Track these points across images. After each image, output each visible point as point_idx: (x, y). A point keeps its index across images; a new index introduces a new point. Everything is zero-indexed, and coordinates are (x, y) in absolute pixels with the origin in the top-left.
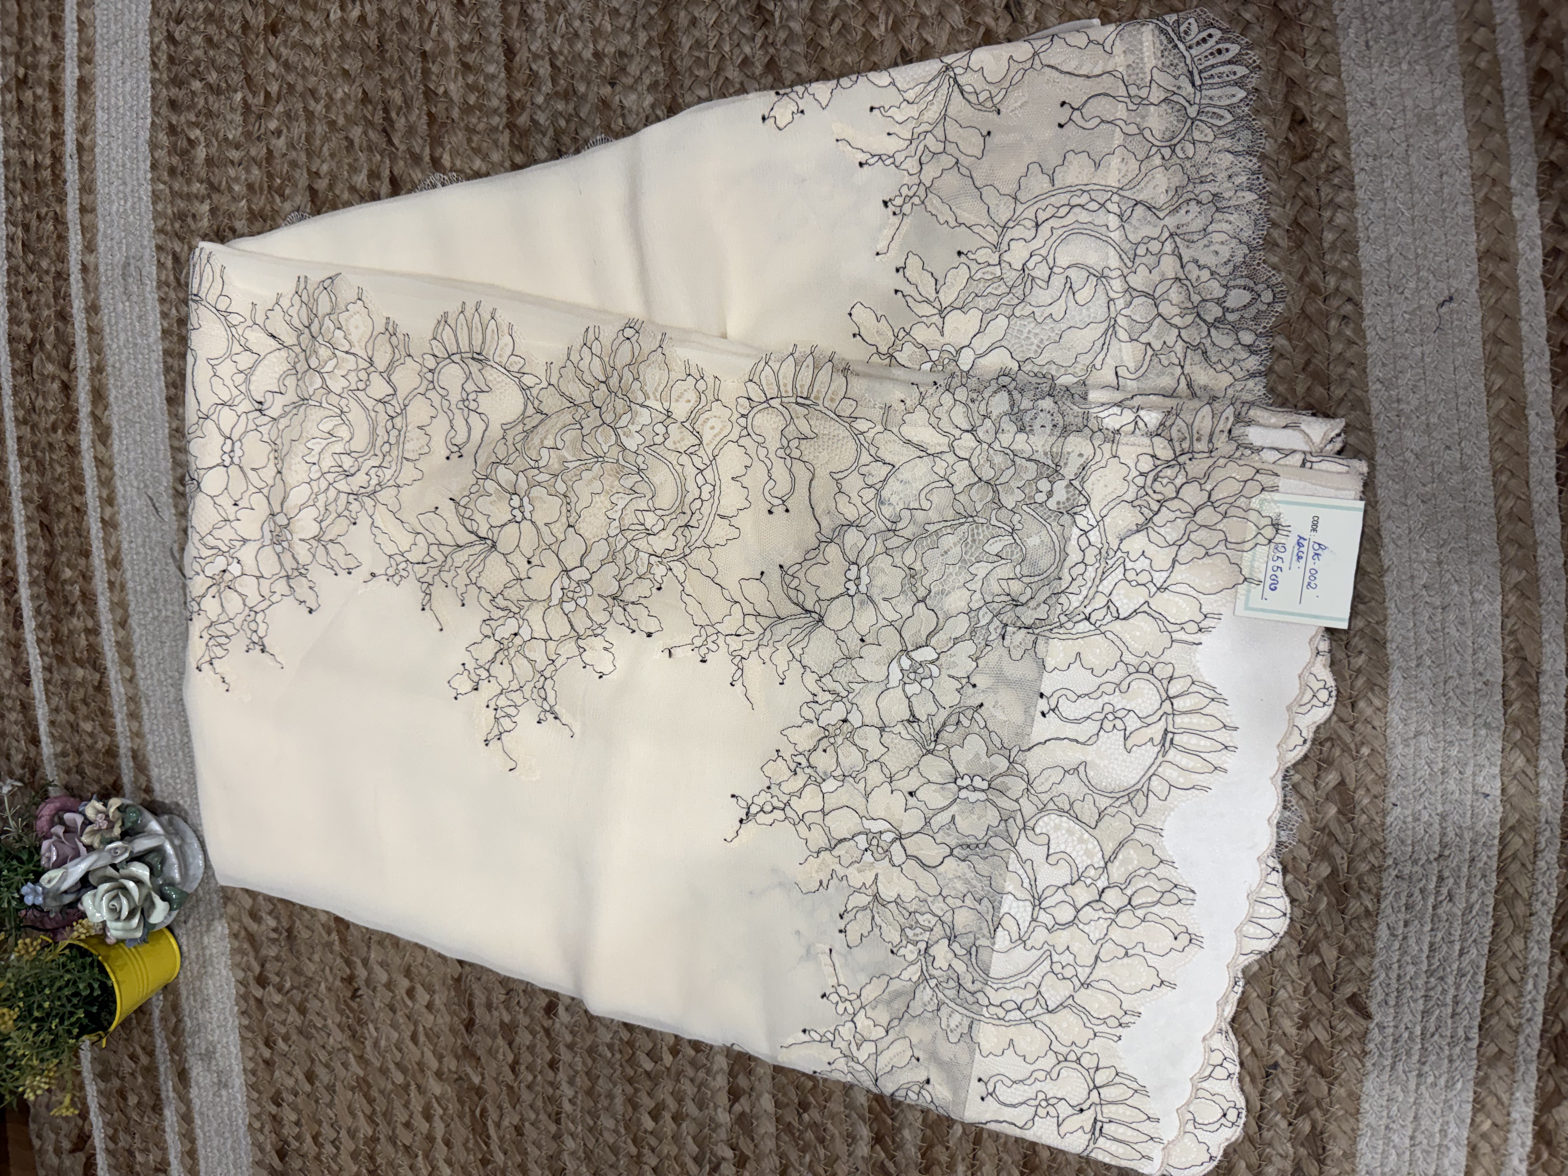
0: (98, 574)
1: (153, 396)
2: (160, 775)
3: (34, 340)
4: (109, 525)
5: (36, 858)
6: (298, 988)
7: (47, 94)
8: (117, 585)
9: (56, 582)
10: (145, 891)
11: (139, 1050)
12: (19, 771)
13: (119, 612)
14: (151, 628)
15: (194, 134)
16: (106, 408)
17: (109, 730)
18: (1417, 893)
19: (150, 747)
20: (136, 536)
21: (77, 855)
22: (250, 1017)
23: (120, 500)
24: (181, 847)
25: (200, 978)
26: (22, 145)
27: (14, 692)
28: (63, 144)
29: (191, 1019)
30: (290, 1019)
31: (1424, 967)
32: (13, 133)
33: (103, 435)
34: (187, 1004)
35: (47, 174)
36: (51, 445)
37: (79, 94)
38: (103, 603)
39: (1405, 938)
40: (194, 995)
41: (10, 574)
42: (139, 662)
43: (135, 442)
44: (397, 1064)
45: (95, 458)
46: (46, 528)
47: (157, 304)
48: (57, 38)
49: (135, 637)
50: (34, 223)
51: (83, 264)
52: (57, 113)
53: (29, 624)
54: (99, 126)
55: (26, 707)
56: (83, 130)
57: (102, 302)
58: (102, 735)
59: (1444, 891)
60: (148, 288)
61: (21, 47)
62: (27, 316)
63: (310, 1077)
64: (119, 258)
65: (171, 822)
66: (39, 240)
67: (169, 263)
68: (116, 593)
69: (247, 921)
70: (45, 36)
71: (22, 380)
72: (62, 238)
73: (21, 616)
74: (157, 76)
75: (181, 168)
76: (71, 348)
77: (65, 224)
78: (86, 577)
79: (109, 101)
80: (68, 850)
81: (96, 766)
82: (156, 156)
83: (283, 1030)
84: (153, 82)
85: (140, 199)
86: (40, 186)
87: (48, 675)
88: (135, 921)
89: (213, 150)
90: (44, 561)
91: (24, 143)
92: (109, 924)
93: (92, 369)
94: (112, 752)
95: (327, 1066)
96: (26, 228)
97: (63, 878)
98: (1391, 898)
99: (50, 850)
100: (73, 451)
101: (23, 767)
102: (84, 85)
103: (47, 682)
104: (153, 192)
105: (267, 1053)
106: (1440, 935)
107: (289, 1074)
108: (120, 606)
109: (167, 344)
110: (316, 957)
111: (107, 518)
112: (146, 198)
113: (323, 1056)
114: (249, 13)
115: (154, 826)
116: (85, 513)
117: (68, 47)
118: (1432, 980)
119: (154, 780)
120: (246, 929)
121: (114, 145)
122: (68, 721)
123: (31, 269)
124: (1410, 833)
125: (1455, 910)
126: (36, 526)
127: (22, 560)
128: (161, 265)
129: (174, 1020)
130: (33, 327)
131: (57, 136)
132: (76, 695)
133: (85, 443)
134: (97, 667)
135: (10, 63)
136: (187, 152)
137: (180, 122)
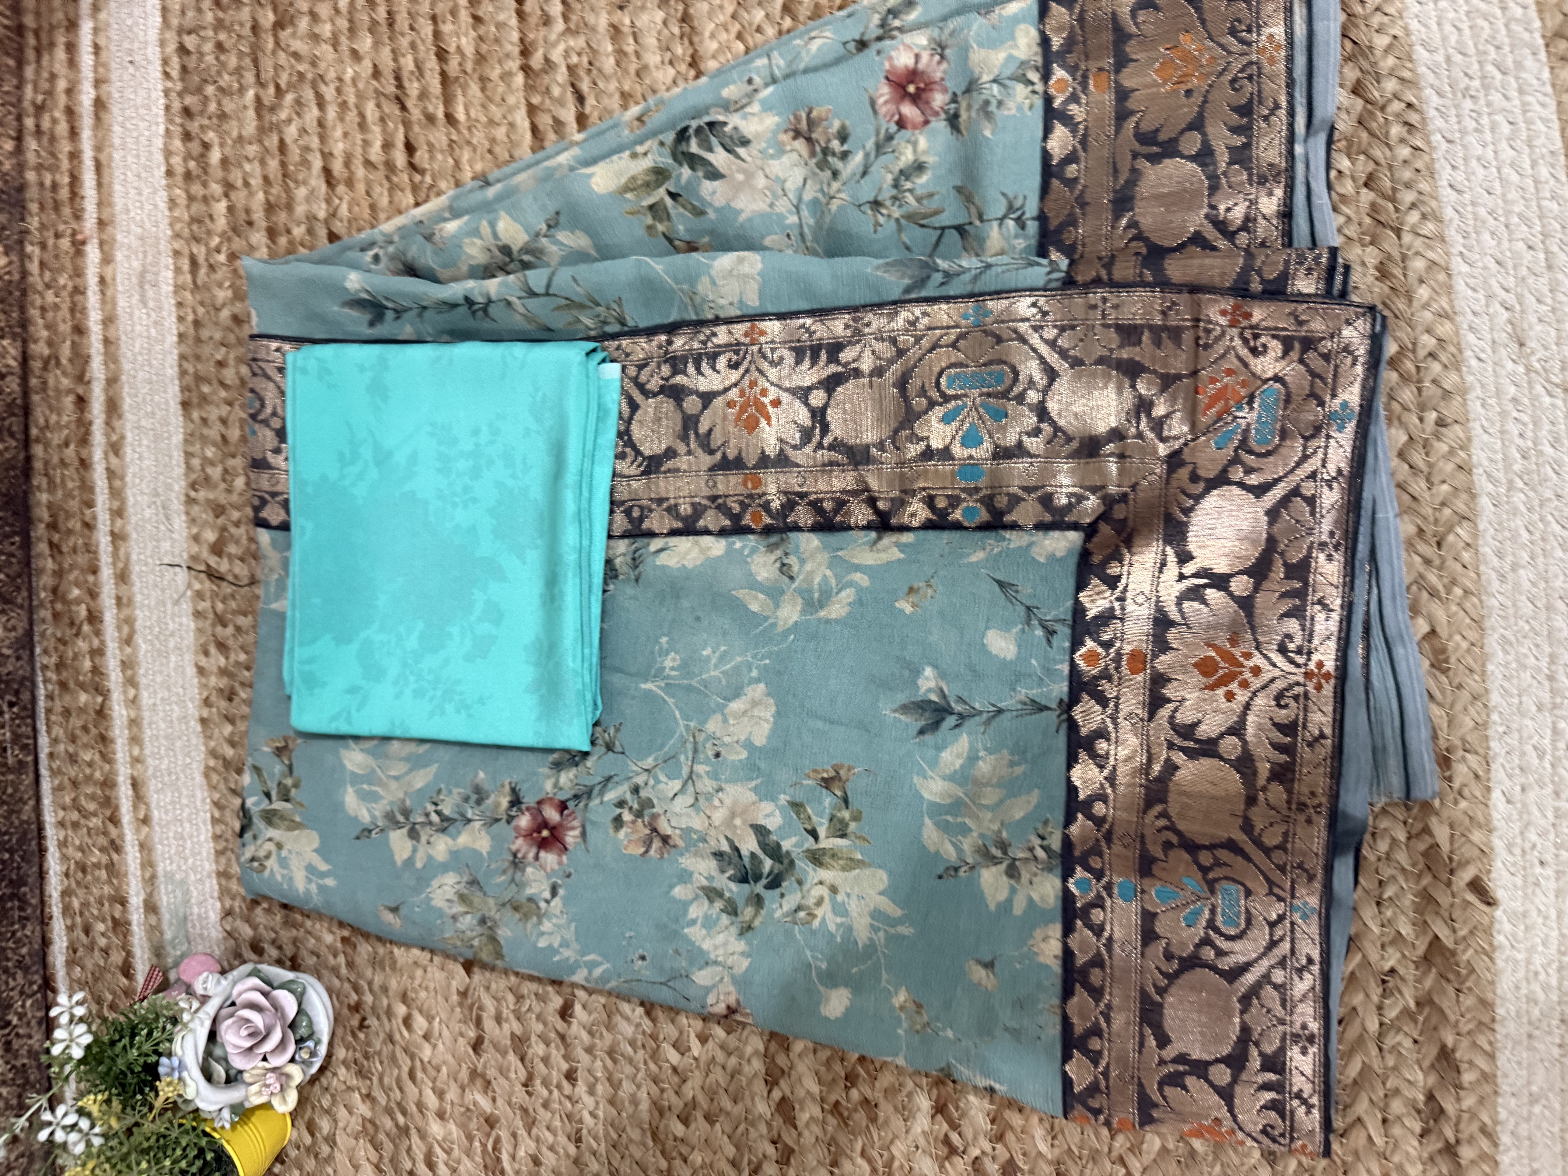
0: (105, 591)
1: (168, 402)
2: (159, 802)
4: (117, 537)
8: (125, 600)
9: (62, 603)
13: (126, 629)
14: (157, 643)
15: (210, 136)
16: (120, 416)
17: (108, 757)
19: (150, 772)
20: (145, 546)
23: (130, 510)
28: (81, 162)
33: (116, 446)
35: (64, 193)
37: (95, 112)
38: (110, 616)
42: (143, 681)
43: (149, 449)
45: (108, 469)
46: (55, 547)
47: (173, 308)
49: (141, 654)
51: (101, 277)
54: (115, 140)
56: (100, 146)
57: (118, 312)
58: (101, 763)
60: (165, 294)
64: (136, 266)
66: (56, 257)
67: (186, 267)
68: (123, 609)
72: (79, 254)
75: (197, 171)
76: (87, 360)
77: (83, 239)
78: (93, 594)
81: (94, 799)
82: (171, 162)
85: (157, 206)
86: (57, 205)
89: (228, 150)
93: (107, 379)
94: (110, 782)
104: (169, 198)
108: (127, 622)
109: (183, 348)
111: (116, 530)
112: (163, 205)
130: (50, 343)
131: (75, 156)
132: (76, 722)
133: (97, 455)
134: (100, 690)
135: (29, 90)
136: (202, 155)
137: (194, 127)
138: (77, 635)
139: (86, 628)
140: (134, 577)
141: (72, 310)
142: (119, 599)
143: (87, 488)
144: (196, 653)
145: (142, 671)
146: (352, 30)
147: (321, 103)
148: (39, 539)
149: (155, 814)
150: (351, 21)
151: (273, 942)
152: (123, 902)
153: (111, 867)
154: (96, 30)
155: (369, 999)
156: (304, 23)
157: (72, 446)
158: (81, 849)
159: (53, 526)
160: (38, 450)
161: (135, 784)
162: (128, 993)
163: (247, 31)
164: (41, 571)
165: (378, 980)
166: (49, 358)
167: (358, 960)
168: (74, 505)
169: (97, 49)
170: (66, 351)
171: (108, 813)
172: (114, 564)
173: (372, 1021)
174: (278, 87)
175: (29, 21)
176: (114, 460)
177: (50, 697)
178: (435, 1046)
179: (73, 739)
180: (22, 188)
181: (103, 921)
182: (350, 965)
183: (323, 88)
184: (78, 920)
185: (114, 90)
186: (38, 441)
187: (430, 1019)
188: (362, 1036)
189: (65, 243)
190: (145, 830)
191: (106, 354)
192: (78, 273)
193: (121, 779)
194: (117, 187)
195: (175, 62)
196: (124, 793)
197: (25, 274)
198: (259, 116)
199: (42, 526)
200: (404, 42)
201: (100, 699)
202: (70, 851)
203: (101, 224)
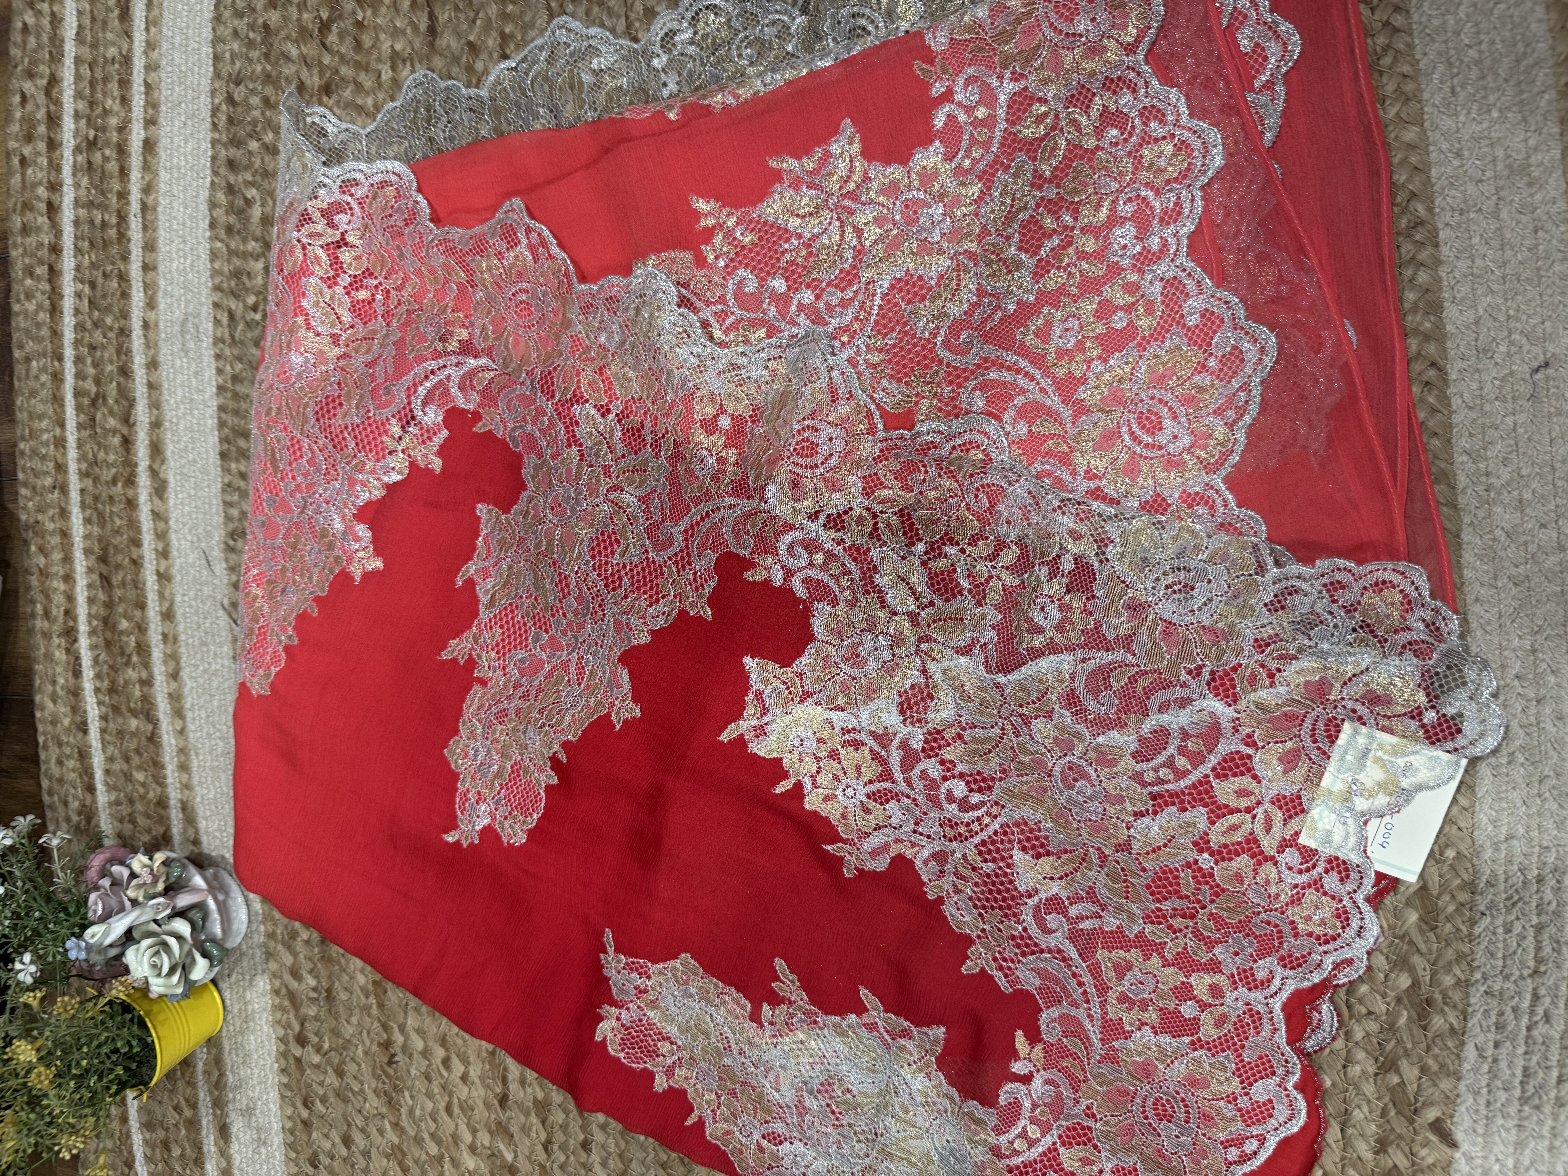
0: (152, 627)
1: (207, 452)
2: (207, 827)
3: (97, 395)
4: (164, 577)
5: (83, 911)
6: (336, 1050)
7: (114, 156)
8: (170, 637)
9: (113, 633)
10: (186, 948)
11: (183, 1103)
12: (75, 818)
13: (172, 664)
14: (201, 680)
15: (252, 193)
16: (163, 462)
17: (160, 780)
18: (1508, 1011)
19: (198, 799)
20: (189, 589)
21: (122, 909)
22: (289, 1075)
23: (174, 553)
24: (224, 902)
25: (242, 1033)
26: (90, 205)
27: (72, 740)
28: (128, 203)
29: (233, 1073)
30: (328, 1081)
31: (1517, 1093)
32: (82, 193)
33: (160, 489)
34: (230, 1059)
35: (112, 233)
36: (111, 498)
37: (143, 154)
38: (157, 654)
39: (1495, 1061)
40: (236, 1049)
41: (71, 623)
42: (189, 715)
43: (190, 496)
44: (433, 1136)
45: (152, 511)
46: (105, 580)
47: (213, 360)
48: (125, 101)
49: (186, 690)
50: (100, 280)
51: (145, 321)
52: (124, 173)
53: (88, 673)
54: (162, 185)
55: (83, 755)
56: (147, 190)
57: (161, 359)
58: (154, 785)
59: (1540, 1011)
60: (205, 345)
61: (92, 110)
62: (91, 371)
63: (347, 1141)
64: (178, 314)
65: (216, 876)
66: (104, 296)
67: (225, 320)
68: (169, 645)
69: (287, 978)
70: (114, 99)
71: (86, 433)
72: (125, 295)
73: (80, 665)
74: (217, 136)
75: (238, 226)
76: (132, 402)
77: (128, 281)
78: (141, 628)
79: (171, 161)
80: (113, 902)
81: (148, 816)
82: (215, 214)
83: (321, 1092)
84: (214, 142)
85: (199, 256)
86: (106, 244)
87: (104, 724)
88: (175, 978)
89: (268, 209)
90: (102, 612)
91: (92, 202)
92: (151, 980)
93: (151, 423)
94: (162, 803)
95: (363, 1131)
96: (93, 285)
97: (106, 934)
98: (1479, 1016)
99: (96, 904)
100: (131, 504)
101: (80, 814)
102: (149, 146)
103: (103, 731)
104: (211, 250)
105: (305, 1114)
106: (1535, 1059)
107: (326, 1136)
108: (173, 657)
109: (221, 400)
110: (354, 1020)
111: (162, 570)
112: (205, 256)
113: (359, 1121)
114: (305, 74)
115: (198, 881)
116: (142, 565)
117: (135, 109)
118: (1526, 1108)
119: (202, 831)
120: (287, 987)
121: (175, 205)
122: (122, 771)
123: (96, 325)
124: (1501, 945)
125: (1553, 1033)
126: (95, 577)
127: (82, 610)
128: (217, 322)
129: (217, 1074)
131: (123, 196)
132: (130, 744)
133: (143, 497)
134: (150, 718)
136: (244, 211)
137: (237, 181)
138: (127, 664)
139: (135, 659)
141: (118, 352)
142: (165, 636)
145: (188, 705)
157: (120, 485)
161: (185, 809)
168: (121, 541)
170: (112, 391)
172: (160, 602)
176: (158, 504)
185: (163, 134)
189: (113, 284)
191: (150, 398)
192: (124, 315)
193: (172, 802)
196: (175, 816)
201: (150, 727)
203: (146, 268)
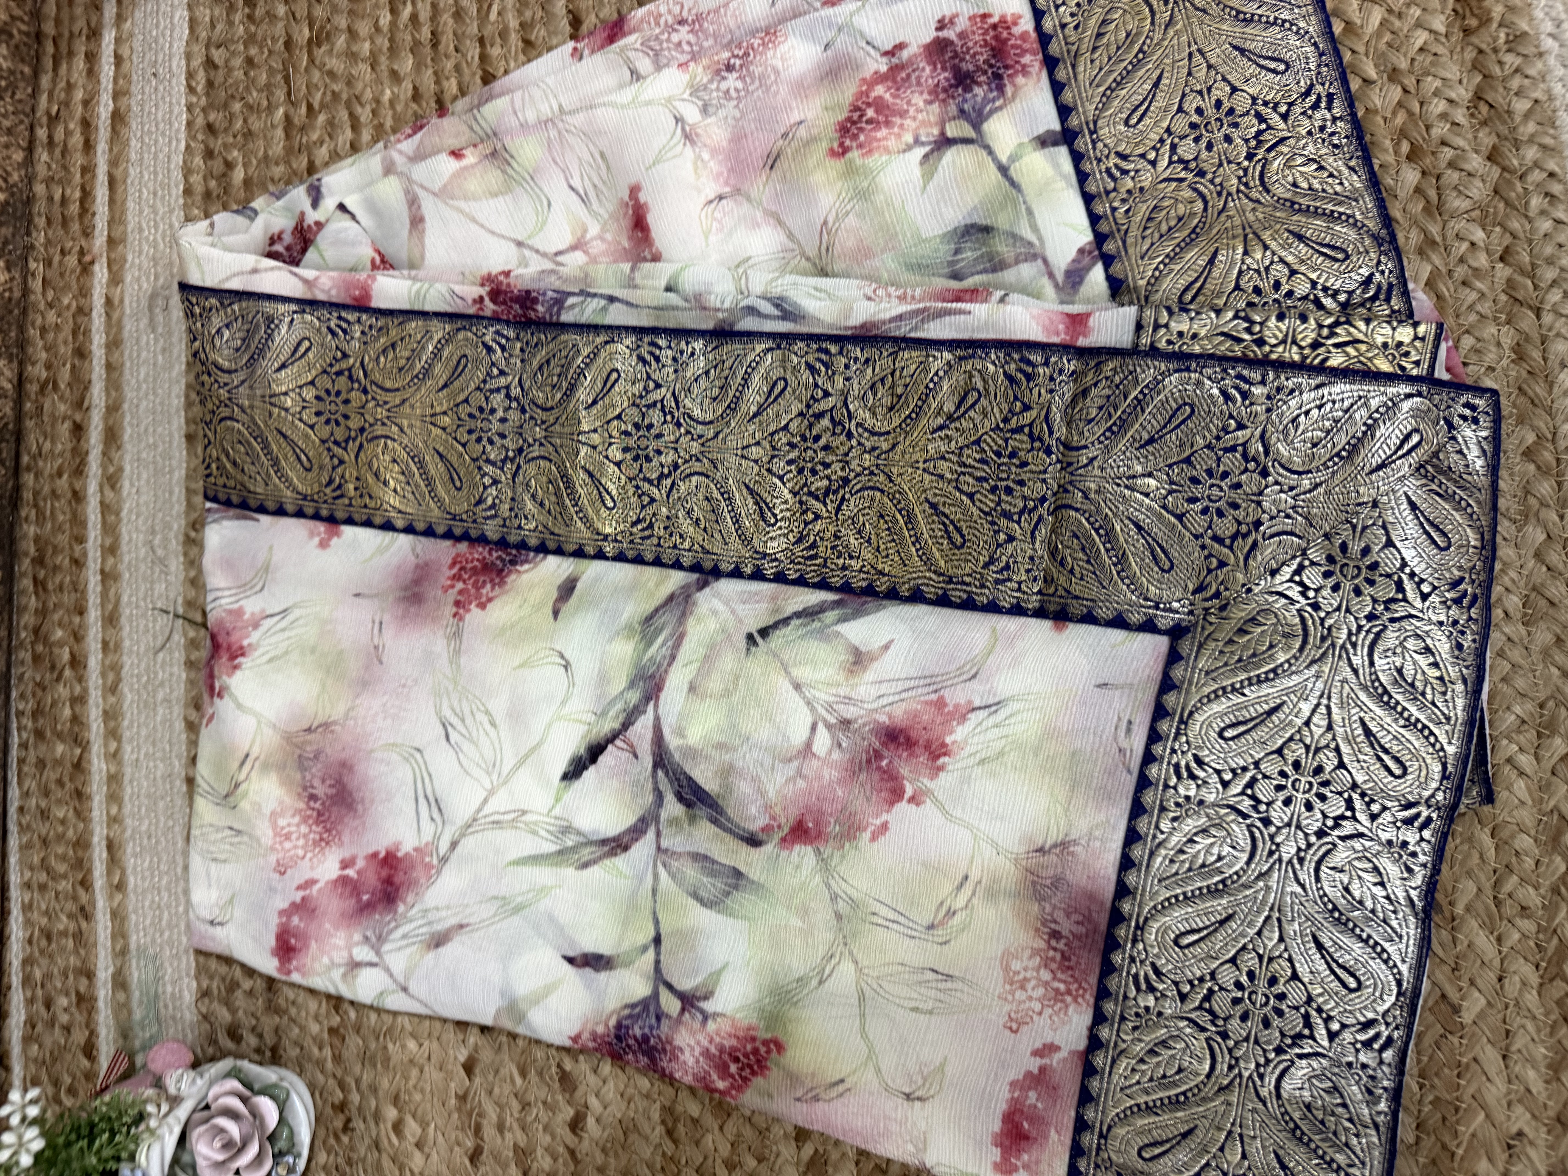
0: (91, 634)
1: (171, 434)
2: (135, 867)
4: (108, 577)
7: (79, 129)
8: (112, 645)
13: (111, 677)
14: (144, 693)
15: (232, 156)
16: (119, 447)
17: (83, 814)
19: (128, 834)
20: (138, 588)
23: (124, 548)
26: (50, 180)
28: (94, 177)
33: (112, 478)
37: (112, 125)
38: (94, 662)
42: (126, 734)
43: (147, 484)
45: (102, 503)
46: (40, 584)
49: (126, 704)
50: (57, 258)
54: (132, 155)
56: (115, 161)
57: (124, 336)
58: (75, 821)
61: (55, 84)
62: (43, 355)
64: (146, 288)
66: (62, 275)
68: (110, 654)
70: (80, 72)
72: (86, 272)
74: (194, 100)
76: (87, 386)
78: (78, 636)
81: (64, 859)
82: (190, 181)
86: (66, 220)
89: (252, 169)
91: (52, 178)
93: (107, 407)
94: (83, 842)
96: (49, 263)
100: (78, 497)
108: (113, 669)
111: (107, 569)
116: (84, 564)
117: (103, 81)
121: (145, 173)
122: (38, 806)
123: (50, 305)
130: (48, 366)
131: (88, 170)
132: (51, 775)
133: (92, 487)
134: (79, 741)
135: (44, 99)
136: (224, 175)
137: (217, 144)
138: (58, 679)
139: (68, 672)
140: (124, 621)
141: (75, 333)
142: (105, 644)
143: (78, 522)
144: (186, 706)
145: (126, 723)
146: (393, 50)
147: (355, 126)
148: (23, 575)
149: (131, 881)
150: (392, 40)
151: (253, 1029)
152: (90, 975)
153: (79, 936)
154: (118, 41)
155: (355, 1098)
156: (341, 41)
157: (65, 477)
158: (47, 913)
159: (39, 561)
160: (29, 479)
161: (110, 846)
162: (89, 1076)
163: (280, 45)
164: (23, 609)
165: (366, 1078)
166: (47, 381)
167: (346, 1054)
168: (62, 539)
169: (118, 60)
170: (65, 375)
171: (80, 876)
172: (103, 605)
173: (358, 1124)
174: (310, 107)
175: (49, 28)
176: (109, 494)
177: (24, 746)
178: (428, 1157)
179: (46, 793)
180: (29, 201)
181: (67, 994)
182: (337, 1059)
183: (359, 110)
184: (39, 992)
185: (134, 103)
186: (28, 469)
187: (424, 1125)
188: (345, 1139)
189: (72, 261)
190: (119, 897)
191: (108, 379)
192: (84, 292)
193: (96, 839)
194: (131, 205)
195: (201, 76)
196: (99, 855)
197: (26, 291)
198: (288, 136)
199: (27, 562)
200: (449, 65)
201: (78, 751)
202: (35, 916)
203: (112, 242)
